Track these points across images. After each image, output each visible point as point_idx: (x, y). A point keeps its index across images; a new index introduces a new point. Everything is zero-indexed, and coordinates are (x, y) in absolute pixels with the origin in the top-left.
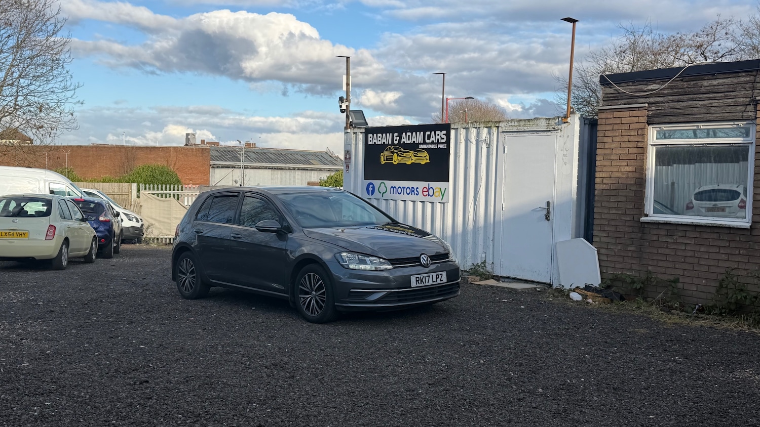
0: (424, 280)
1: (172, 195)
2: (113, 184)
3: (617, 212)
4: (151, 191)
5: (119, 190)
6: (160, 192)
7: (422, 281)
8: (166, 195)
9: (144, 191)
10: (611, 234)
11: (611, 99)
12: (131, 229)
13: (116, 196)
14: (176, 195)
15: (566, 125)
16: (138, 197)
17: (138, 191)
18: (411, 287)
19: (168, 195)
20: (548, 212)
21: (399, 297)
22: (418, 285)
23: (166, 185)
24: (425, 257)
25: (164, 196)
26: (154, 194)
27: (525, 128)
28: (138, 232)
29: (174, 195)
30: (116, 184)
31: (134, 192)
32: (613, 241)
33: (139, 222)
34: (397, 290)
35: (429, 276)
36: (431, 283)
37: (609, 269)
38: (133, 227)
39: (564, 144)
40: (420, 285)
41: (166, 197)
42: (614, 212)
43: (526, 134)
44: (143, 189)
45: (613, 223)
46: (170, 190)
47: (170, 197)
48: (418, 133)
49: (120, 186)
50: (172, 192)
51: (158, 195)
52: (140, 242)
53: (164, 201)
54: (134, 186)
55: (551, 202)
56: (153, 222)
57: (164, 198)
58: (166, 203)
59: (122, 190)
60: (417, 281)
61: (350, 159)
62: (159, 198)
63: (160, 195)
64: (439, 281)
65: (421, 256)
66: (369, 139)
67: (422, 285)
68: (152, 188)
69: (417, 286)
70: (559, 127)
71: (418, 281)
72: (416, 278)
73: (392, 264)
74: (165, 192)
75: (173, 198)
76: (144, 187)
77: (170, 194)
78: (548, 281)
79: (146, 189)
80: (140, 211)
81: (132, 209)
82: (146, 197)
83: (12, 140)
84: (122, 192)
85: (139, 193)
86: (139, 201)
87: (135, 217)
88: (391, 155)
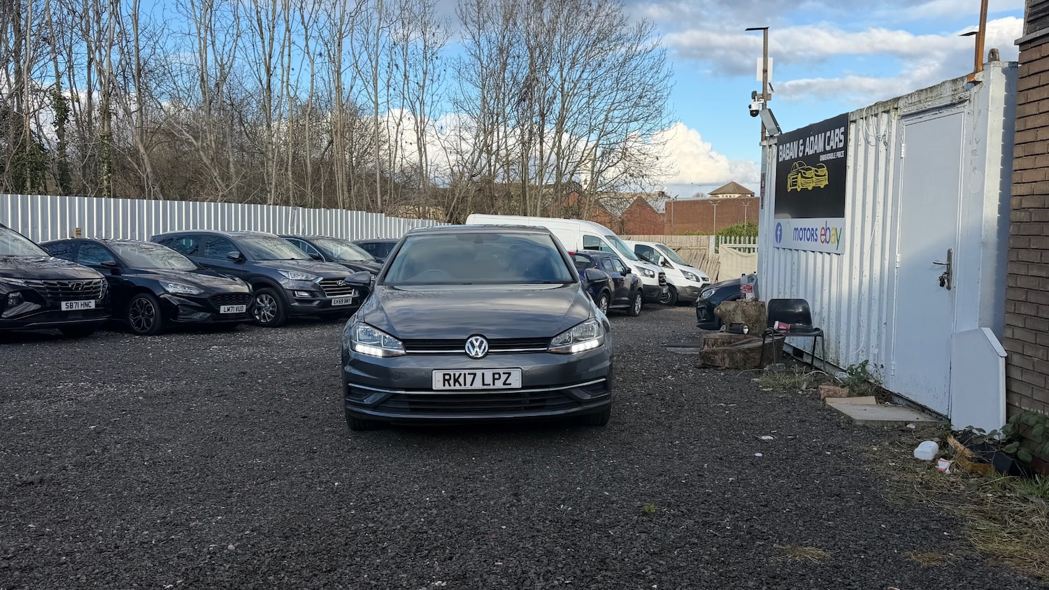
0: (461, 380)
2: (691, 236)
3: (1039, 274)
4: (733, 245)
5: (697, 244)
6: (742, 245)
7: (456, 381)
8: (749, 249)
9: (723, 244)
10: (1029, 323)
11: (1040, 15)
12: (688, 290)
13: (693, 251)
15: (975, 89)
16: (716, 251)
17: (717, 245)
18: (431, 390)
19: (752, 250)
20: (949, 273)
21: (411, 403)
22: (447, 387)
24: (477, 340)
25: (747, 250)
26: (735, 248)
27: (926, 105)
30: (694, 237)
31: (712, 246)
32: (1030, 337)
33: (699, 281)
34: (403, 392)
35: (475, 375)
36: (478, 385)
37: (1024, 400)
38: (690, 287)
39: (974, 129)
40: (452, 387)
41: (749, 252)
42: (1034, 272)
43: (926, 117)
44: (723, 242)
45: (1032, 298)
47: (754, 251)
48: (820, 135)
49: (698, 238)
51: (740, 250)
53: (746, 257)
54: (713, 238)
55: (953, 251)
57: (747, 253)
58: (749, 259)
59: (700, 243)
60: (445, 380)
62: (742, 253)
63: (742, 249)
64: (499, 384)
65: (468, 338)
66: (781, 153)
67: (457, 387)
68: (733, 241)
69: (444, 388)
70: (968, 94)
71: (448, 380)
72: (444, 375)
73: (406, 348)
74: (748, 246)
76: (723, 240)
77: (754, 249)
78: (945, 413)
79: (726, 243)
80: (717, 269)
81: (708, 266)
82: (725, 252)
83: (732, 195)
84: (700, 246)
85: (718, 247)
86: (717, 257)
87: (695, 275)
88: (796, 176)
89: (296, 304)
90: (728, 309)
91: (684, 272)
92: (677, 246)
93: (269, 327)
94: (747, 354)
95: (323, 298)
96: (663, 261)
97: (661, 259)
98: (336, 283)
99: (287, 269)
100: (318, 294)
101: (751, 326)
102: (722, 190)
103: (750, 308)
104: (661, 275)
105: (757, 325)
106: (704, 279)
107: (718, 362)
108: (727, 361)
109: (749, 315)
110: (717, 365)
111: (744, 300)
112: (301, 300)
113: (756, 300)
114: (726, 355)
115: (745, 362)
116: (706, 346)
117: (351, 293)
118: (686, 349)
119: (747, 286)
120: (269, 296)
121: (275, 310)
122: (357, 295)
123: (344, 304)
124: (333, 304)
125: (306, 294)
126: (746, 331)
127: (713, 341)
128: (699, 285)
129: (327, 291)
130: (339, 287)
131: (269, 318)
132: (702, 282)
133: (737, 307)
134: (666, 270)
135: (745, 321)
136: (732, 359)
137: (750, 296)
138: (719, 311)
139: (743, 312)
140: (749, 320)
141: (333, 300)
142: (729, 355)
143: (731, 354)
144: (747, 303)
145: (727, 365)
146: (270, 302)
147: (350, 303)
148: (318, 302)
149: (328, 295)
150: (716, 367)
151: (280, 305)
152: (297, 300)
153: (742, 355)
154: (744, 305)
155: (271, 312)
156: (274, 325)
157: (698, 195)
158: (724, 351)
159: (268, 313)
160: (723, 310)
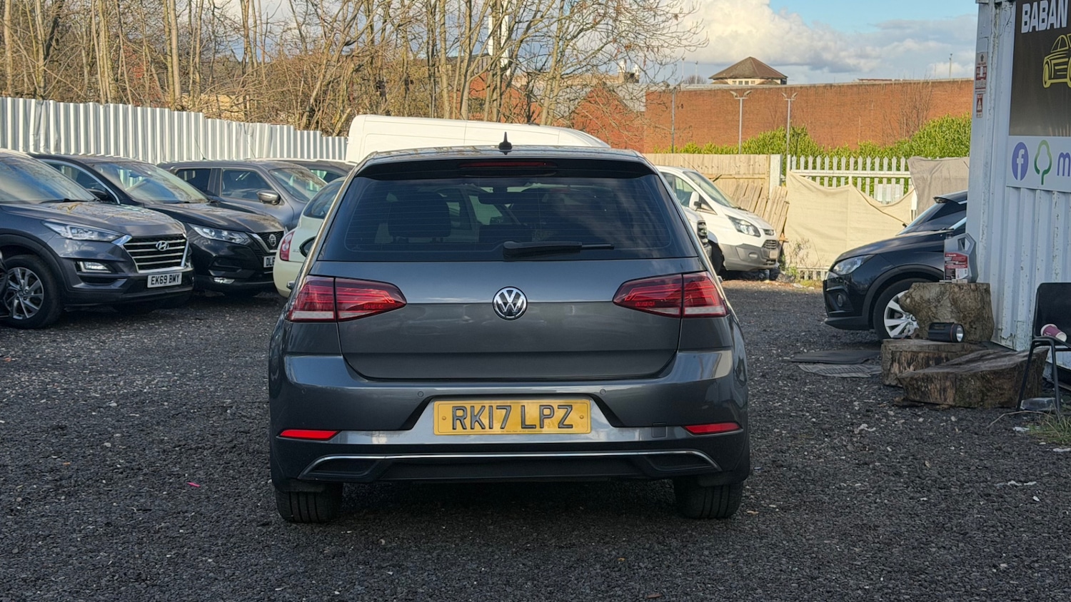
1: (850, 180)
2: (737, 156)
4: (810, 172)
5: (749, 170)
6: (827, 172)
8: (839, 179)
9: (794, 171)
12: (741, 251)
13: (741, 181)
14: (859, 181)
16: (782, 182)
17: (783, 171)
19: (843, 180)
23: (831, 157)
25: (834, 181)
26: (814, 178)
28: (755, 256)
29: (855, 179)
30: (743, 157)
31: (775, 174)
33: (759, 236)
38: (745, 246)
41: (838, 185)
44: (794, 166)
46: (847, 168)
47: (847, 183)
49: (749, 160)
50: (851, 173)
52: (773, 276)
53: (834, 194)
54: (776, 159)
56: (808, 235)
58: (837, 197)
59: (754, 169)
61: (985, 78)
62: (826, 188)
63: (818, 179)
66: (1025, 18)
68: (810, 165)
74: (836, 173)
75: (853, 187)
76: (794, 163)
77: (847, 178)
79: (798, 168)
80: (784, 213)
81: (768, 209)
82: (797, 184)
83: (750, 80)
84: (754, 174)
85: (785, 175)
86: (783, 193)
87: (752, 225)
88: (1067, 60)
89: (81, 285)
90: (927, 296)
91: (733, 219)
92: (715, 172)
93: (30, 328)
94: (988, 381)
95: (131, 275)
96: (697, 200)
97: (694, 198)
98: (153, 246)
99: (64, 221)
100: (121, 265)
101: (967, 327)
102: (734, 71)
103: (967, 296)
104: (701, 227)
105: (977, 325)
106: (767, 232)
107: (935, 397)
108: (950, 393)
109: (964, 308)
110: (932, 401)
111: (954, 281)
112: (92, 279)
113: (973, 280)
114: (948, 383)
115: (984, 394)
116: (896, 366)
117: (179, 264)
118: (835, 366)
119: (958, 255)
120: (29, 272)
121: (42, 296)
122: (190, 269)
123: (168, 284)
124: (149, 285)
125: (101, 267)
126: (960, 336)
127: (909, 356)
128: (758, 242)
129: (138, 261)
130: (159, 252)
131: (29, 311)
132: (764, 238)
133: (942, 293)
134: (706, 217)
135: (958, 319)
136: (959, 390)
137: (962, 274)
138: (908, 300)
139: (954, 302)
140: (965, 317)
141: (150, 278)
142: (954, 384)
143: (958, 381)
144: (960, 287)
145: (950, 401)
146: (32, 280)
147: (179, 282)
148: (123, 281)
149: (141, 268)
150: (933, 406)
151: (51, 286)
152: (85, 279)
153: (978, 384)
154: (956, 289)
155: (32, 300)
156: (37, 324)
157: (692, 81)
158: (946, 376)
159: (27, 302)
160: (917, 298)
